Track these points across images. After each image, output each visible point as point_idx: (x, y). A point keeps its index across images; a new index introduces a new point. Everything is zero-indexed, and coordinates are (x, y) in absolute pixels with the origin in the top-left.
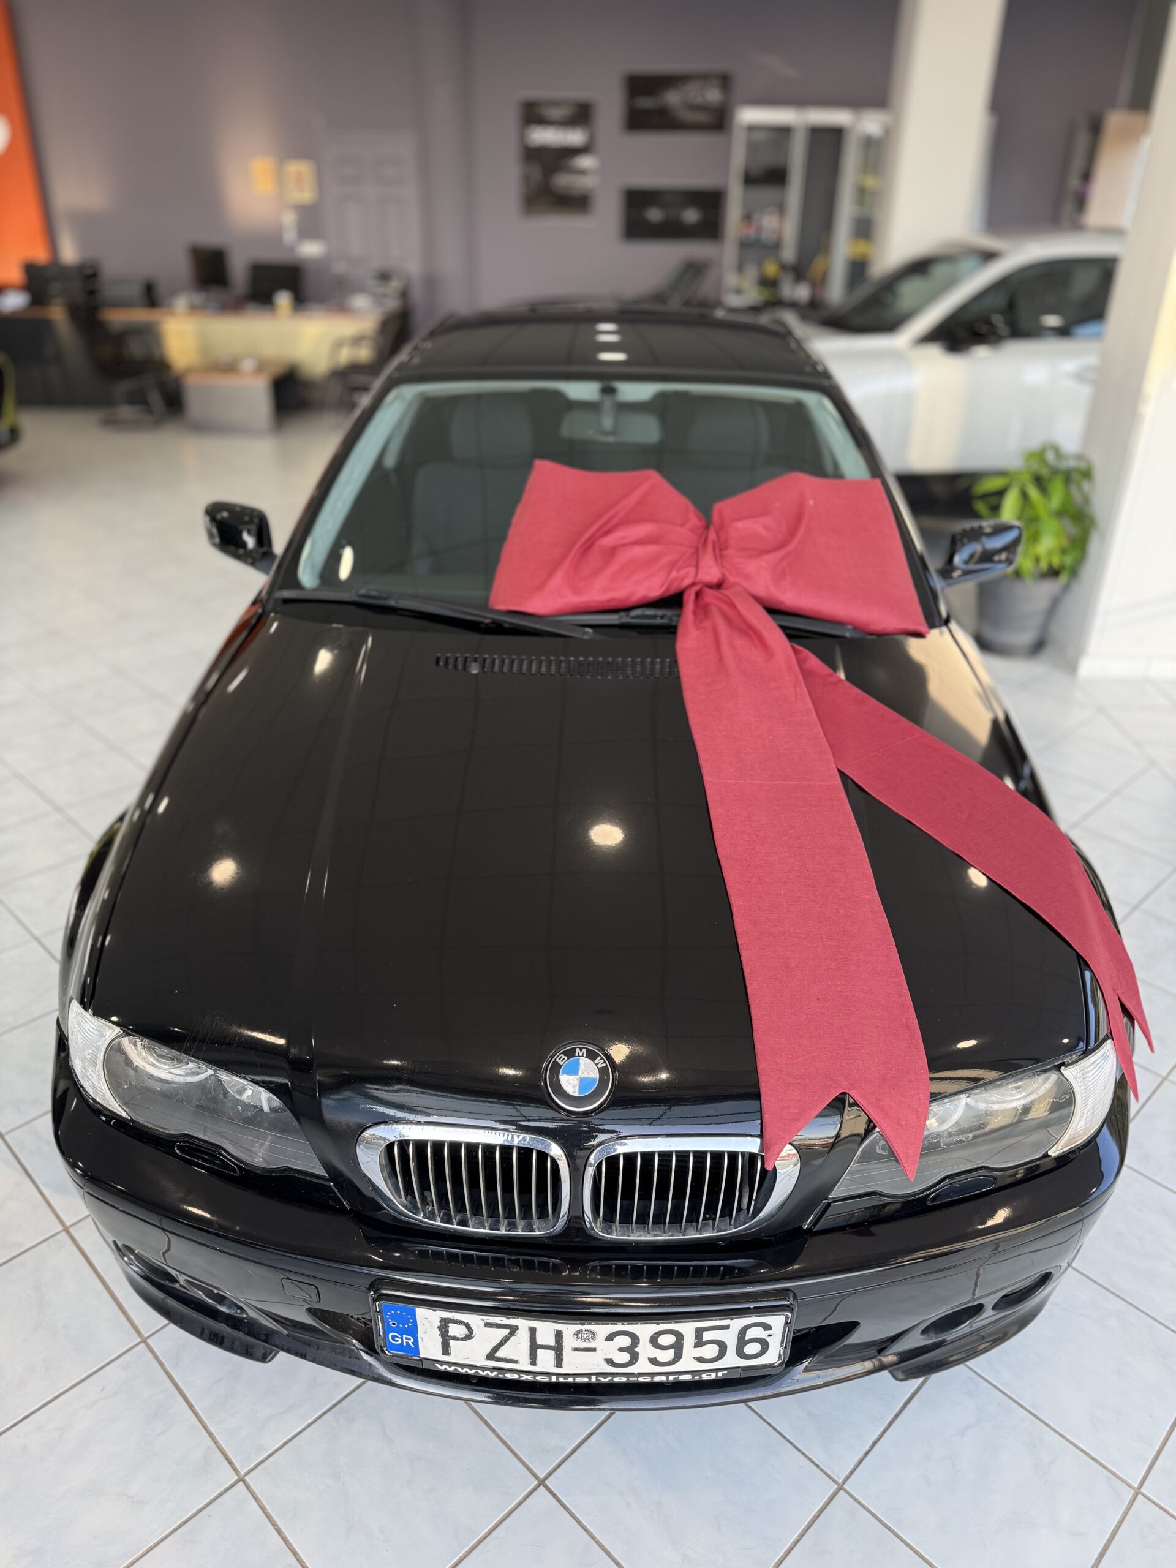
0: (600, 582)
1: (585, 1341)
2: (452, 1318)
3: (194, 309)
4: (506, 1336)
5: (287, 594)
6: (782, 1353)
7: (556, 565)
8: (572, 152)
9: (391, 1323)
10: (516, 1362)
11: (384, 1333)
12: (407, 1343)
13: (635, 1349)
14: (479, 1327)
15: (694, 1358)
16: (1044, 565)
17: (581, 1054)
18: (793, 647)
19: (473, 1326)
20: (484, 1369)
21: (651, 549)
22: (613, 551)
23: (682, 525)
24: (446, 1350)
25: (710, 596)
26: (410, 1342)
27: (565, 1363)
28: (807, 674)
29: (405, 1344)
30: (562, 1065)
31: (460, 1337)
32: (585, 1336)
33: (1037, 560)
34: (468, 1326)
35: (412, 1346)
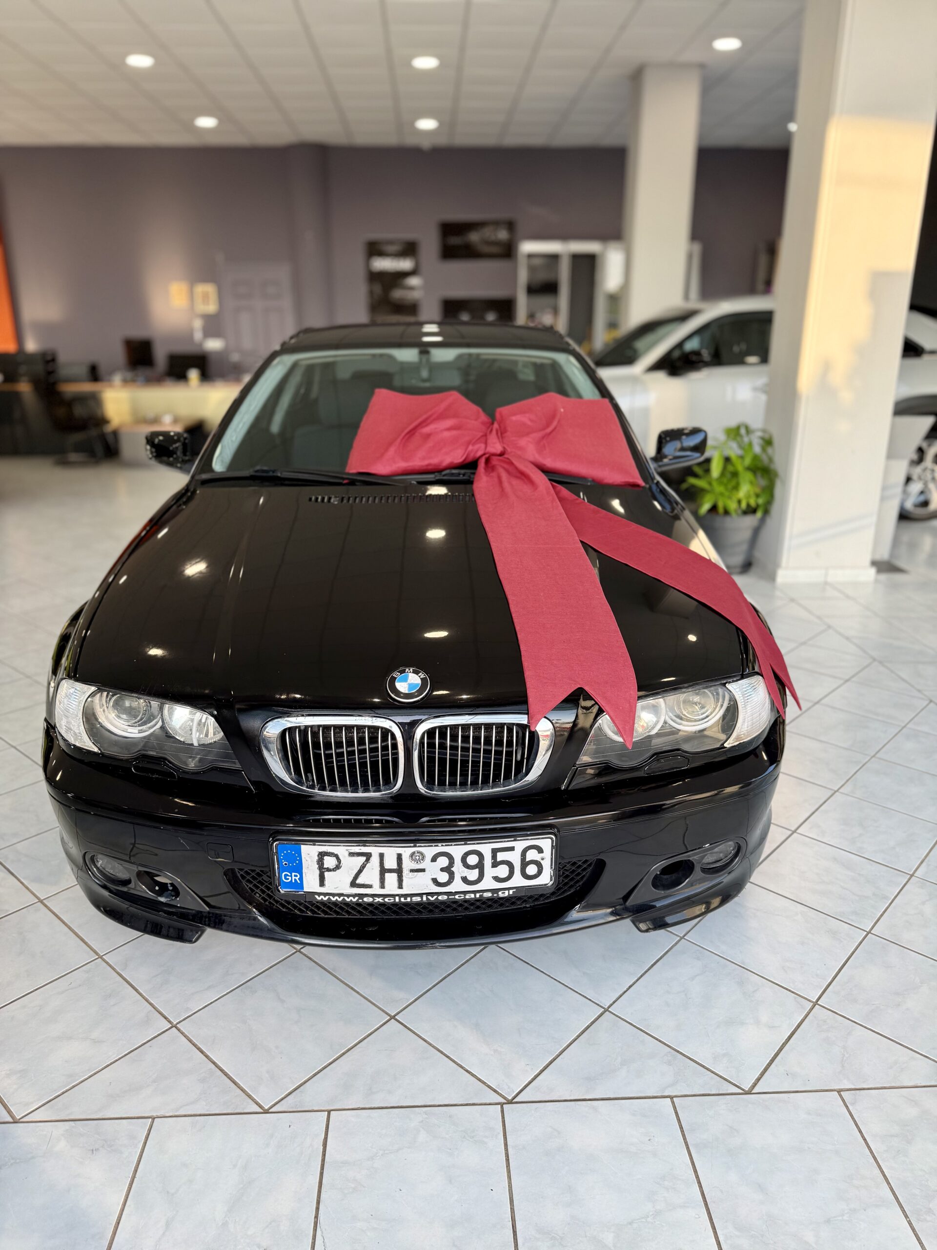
0: (421, 453)
1: (417, 863)
2: (326, 851)
3: (125, 381)
4: (363, 864)
5: (204, 476)
6: (552, 875)
7: (390, 444)
8: (404, 275)
9: (284, 863)
10: (370, 886)
11: (279, 873)
12: (295, 879)
13: (452, 869)
14: (345, 857)
15: (492, 877)
16: (744, 505)
17: (409, 672)
18: (552, 484)
19: (341, 857)
20: (348, 896)
21: (454, 433)
22: (428, 436)
23: (476, 420)
24: (322, 883)
25: (495, 461)
26: (297, 878)
27: (404, 884)
28: (561, 499)
29: (293, 881)
30: (396, 678)
31: (332, 868)
32: (417, 858)
33: (739, 502)
34: (337, 856)
35: (299, 882)
